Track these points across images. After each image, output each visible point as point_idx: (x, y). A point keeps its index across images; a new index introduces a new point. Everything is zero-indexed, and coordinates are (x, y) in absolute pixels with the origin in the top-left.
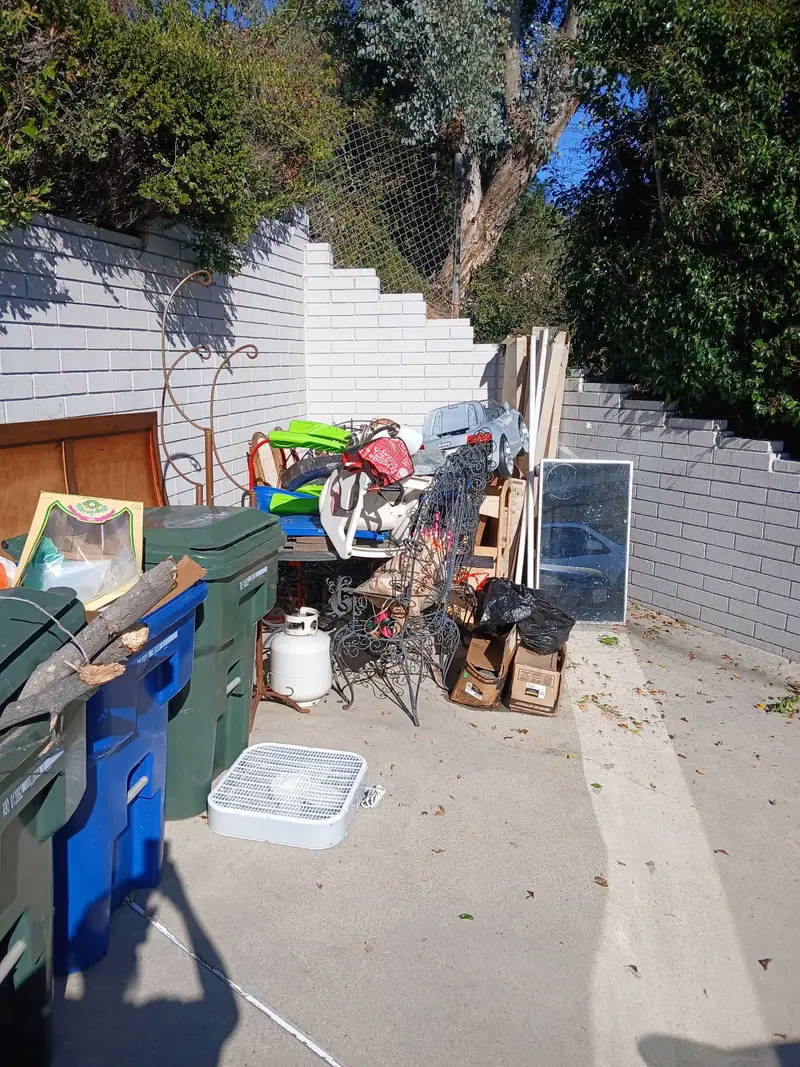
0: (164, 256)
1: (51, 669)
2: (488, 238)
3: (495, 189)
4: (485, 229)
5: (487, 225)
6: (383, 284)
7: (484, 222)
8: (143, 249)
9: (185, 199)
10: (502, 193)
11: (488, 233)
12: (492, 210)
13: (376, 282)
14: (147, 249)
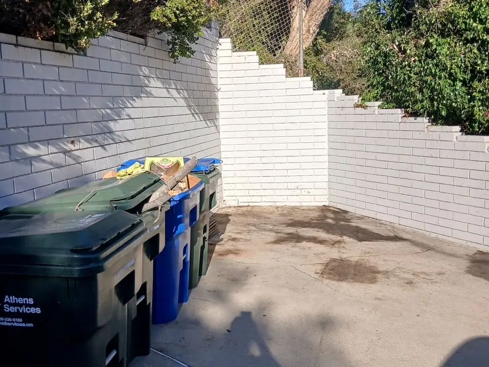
0: (155, 48)
1: (158, 193)
2: (312, 32)
3: (315, 4)
4: (309, 27)
5: (310, 24)
6: (261, 59)
7: (309, 22)
8: (146, 45)
9: (174, 20)
10: (319, 6)
11: (311, 29)
12: (313, 15)
13: (257, 58)
14: (148, 45)
